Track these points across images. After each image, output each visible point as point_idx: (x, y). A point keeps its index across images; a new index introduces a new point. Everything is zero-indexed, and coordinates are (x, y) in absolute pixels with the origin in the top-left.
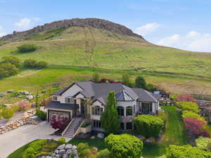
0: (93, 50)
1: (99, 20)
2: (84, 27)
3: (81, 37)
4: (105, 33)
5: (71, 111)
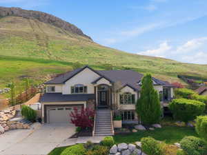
0: (47, 44)
1: (46, 15)
2: (28, 18)
3: (27, 29)
4: (55, 29)
5: (85, 103)
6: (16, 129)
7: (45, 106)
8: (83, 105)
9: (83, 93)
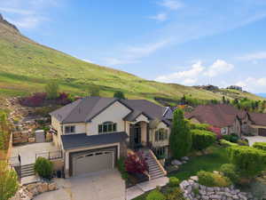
5: (118, 144)
6: (40, 193)
7: (71, 154)
8: (116, 147)
9: (112, 132)
